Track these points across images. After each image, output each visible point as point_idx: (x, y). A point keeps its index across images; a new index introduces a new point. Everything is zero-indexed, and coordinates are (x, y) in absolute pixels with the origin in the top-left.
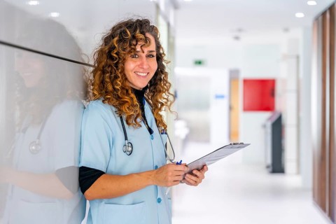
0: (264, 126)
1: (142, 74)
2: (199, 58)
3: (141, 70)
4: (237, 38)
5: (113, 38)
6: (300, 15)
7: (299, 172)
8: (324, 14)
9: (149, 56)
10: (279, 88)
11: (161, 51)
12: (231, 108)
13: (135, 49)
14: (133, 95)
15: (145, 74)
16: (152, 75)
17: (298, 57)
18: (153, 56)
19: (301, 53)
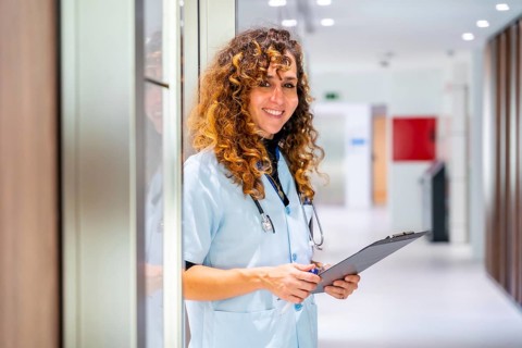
0: (422, 181)
1: (274, 113)
2: (331, 89)
3: (274, 106)
4: (385, 64)
5: (234, 54)
6: (468, 37)
7: (468, 240)
8: (498, 37)
9: (287, 85)
10: (441, 130)
11: (303, 83)
12: (373, 158)
13: (265, 74)
14: (260, 145)
15: (278, 113)
16: (288, 115)
17: (466, 88)
18: (292, 86)
19: (470, 81)
